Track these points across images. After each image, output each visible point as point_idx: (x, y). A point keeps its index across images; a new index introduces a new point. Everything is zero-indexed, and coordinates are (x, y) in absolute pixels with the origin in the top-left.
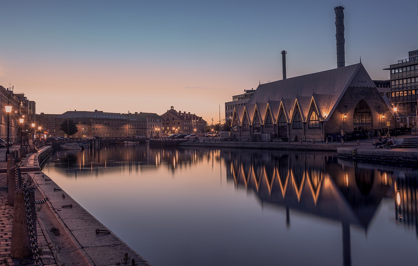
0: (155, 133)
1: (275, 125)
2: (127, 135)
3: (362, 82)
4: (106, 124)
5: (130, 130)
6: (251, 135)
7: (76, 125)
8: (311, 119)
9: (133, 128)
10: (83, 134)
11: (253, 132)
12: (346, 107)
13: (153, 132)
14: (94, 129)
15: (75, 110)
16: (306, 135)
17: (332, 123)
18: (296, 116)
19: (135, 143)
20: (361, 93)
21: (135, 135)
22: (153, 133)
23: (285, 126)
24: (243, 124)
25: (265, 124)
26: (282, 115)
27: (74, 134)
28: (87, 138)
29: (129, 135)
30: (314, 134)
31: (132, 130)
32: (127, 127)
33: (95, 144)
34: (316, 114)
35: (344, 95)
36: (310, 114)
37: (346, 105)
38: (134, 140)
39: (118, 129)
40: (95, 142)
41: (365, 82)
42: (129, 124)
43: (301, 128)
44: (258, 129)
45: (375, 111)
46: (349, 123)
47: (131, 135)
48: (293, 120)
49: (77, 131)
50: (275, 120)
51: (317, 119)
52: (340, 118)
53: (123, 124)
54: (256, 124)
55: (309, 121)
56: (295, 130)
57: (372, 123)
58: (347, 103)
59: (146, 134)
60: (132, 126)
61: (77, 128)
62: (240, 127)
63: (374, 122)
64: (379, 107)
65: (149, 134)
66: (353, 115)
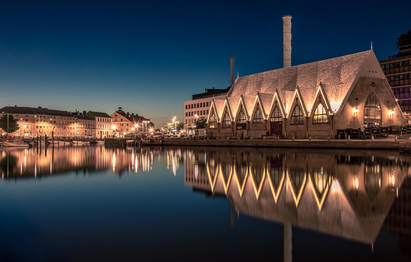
0: (105, 133)
1: (266, 121)
2: (75, 135)
3: (373, 72)
4: (51, 122)
5: (78, 129)
6: (233, 133)
7: (17, 122)
8: (316, 113)
9: (82, 128)
10: (25, 132)
11: (236, 129)
12: (357, 99)
13: (102, 132)
14: (37, 127)
15: (16, 106)
16: (309, 131)
17: (343, 117)
18: (296, 109)
19: (86, 143)
20: (371, 85)
21: (83, 135)
22: (102, 134)
23: (280, 121)
24: (224, 121)
25: (252, 120)
26: (277, 109)
27: (15, 132)
28: (31, 136)
29: (77, 134)
30: (320, 131)
31: (80, 129)
32: (75, 127)
33: (41, 143)
34: (323, 106)
35: (355, 86)
36: (315, 107)
37: (357, 97)
38: (83, 140)
39: (65, 128)
40: (41, 141)
41: (376, 72)
42: (77, 123)
43: (303, 124)
44: (244, 126)
45: (384, 106)
46: (359, 118)
47: (79, 135)
48: (291, 114)
49: (18, 128)
50: (266, 116)
51: (325, 112)
52: (351, 112)
53: (71, 123)
54: (240, 120)
55: (314, 115)
56: (294, 126)
57: (381, 119)
58: (358, 95)
59: (95, 134)
60: (80, 125)
61: (17, 125)
62: (219, 124)
63: (383, 118)
64: (388, 102)
65: (98, 134)
66: (363, 109)
